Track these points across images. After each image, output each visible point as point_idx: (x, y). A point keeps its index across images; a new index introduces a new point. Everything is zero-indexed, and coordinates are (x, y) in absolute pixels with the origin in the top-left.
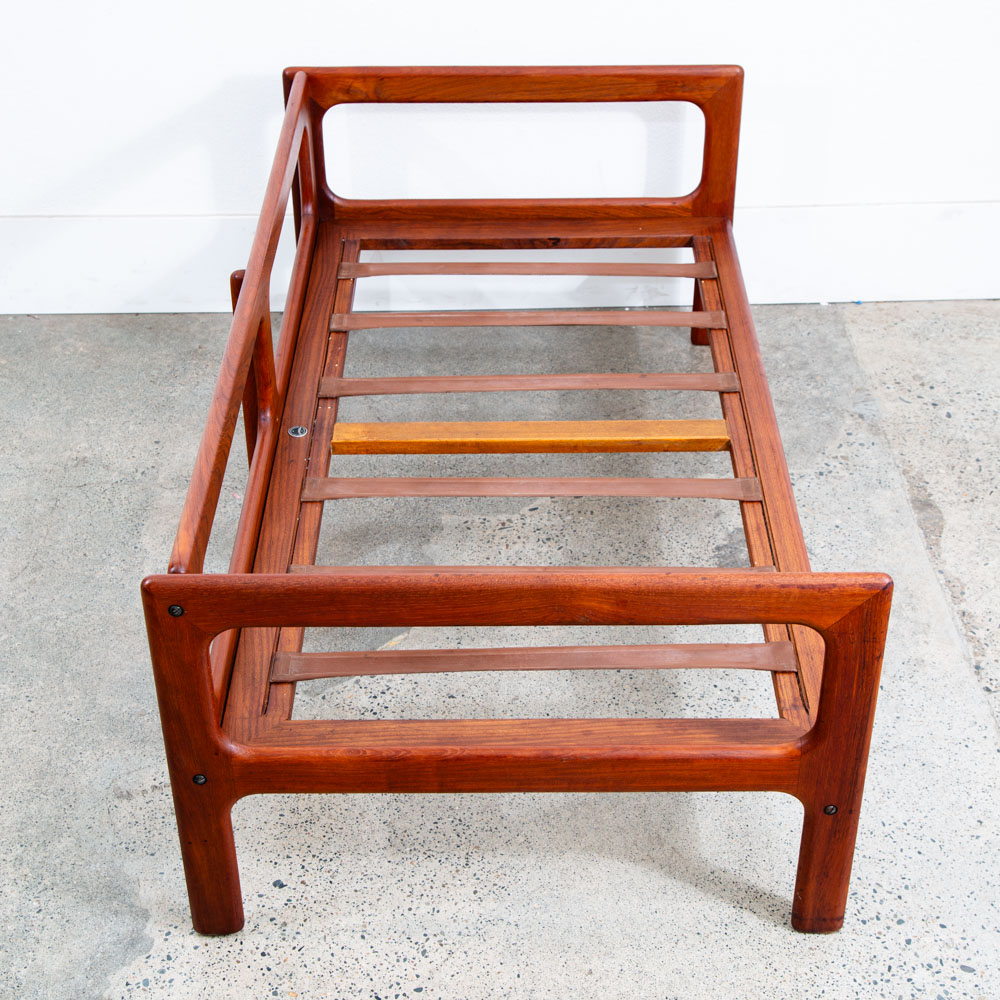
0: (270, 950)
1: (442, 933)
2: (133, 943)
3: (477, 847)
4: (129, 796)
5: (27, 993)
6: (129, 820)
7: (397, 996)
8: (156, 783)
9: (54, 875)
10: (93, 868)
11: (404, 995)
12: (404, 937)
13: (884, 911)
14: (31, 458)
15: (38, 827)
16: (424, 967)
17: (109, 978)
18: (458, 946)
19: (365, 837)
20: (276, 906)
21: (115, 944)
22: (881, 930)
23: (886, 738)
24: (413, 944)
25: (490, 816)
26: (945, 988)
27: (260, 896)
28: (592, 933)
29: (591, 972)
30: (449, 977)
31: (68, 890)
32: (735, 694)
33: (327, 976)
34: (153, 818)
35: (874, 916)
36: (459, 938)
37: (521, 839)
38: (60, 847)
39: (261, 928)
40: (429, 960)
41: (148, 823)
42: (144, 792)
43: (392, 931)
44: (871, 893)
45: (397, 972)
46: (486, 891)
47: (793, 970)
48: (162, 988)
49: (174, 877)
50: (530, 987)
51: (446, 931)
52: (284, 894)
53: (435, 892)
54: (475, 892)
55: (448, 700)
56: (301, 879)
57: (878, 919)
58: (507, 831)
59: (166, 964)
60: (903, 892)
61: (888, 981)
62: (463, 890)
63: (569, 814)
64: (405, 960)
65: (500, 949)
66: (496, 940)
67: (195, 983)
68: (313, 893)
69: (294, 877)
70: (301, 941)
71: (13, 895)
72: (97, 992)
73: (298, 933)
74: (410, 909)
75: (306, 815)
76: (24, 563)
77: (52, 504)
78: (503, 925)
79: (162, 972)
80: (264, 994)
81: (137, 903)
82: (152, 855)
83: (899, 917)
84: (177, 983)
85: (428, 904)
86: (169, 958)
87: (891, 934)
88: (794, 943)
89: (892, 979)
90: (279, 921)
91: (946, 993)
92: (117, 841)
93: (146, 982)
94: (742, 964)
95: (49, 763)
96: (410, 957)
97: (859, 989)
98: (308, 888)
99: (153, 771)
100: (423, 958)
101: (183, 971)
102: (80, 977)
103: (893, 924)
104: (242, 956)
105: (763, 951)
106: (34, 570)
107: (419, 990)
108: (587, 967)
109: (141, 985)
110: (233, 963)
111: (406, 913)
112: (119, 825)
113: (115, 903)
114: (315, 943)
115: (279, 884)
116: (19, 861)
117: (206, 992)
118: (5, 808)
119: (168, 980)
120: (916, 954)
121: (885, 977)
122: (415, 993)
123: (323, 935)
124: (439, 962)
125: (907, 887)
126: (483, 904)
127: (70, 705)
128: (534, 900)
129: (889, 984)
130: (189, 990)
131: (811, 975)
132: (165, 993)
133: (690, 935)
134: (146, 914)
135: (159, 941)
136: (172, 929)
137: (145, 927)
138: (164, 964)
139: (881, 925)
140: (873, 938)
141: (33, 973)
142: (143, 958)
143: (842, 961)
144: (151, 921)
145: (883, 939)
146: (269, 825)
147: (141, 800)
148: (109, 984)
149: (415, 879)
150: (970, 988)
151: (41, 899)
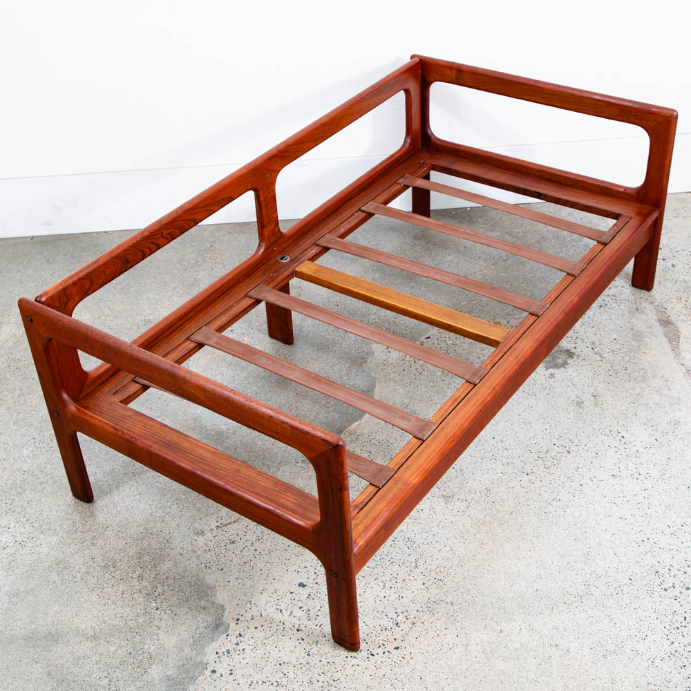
0: (302, 627)
1: (407, 611)
2: (217, 627)
3: (421, 555)
4: (203, 533)
5: (157, 662)
6: (205, 548)
7: (384, 653)
8: (218, 524)
9: (163, 586)
10: (186, 579)
11: (388, 652)
12: (383, 615)
13: (677, 582)
15: (150, 556)
16: (398, 634)
17: (206, 649)
18: (417, 619)
20: (301, 599)
21: (206, 627)
23: (664, 472)
24: (389, 619)
25: (426, 535)
27: (291, 593)
28: (499, 606)
29: (501, 631)
30: (414, 639)
31: (173, 595)
32: (567, 449)
34: (219, 546)
35: (671, 585)
36: (417, 614)
37: (448, 548)
38: (165, 567)
39: (294, 614)
40: (401, 628)
41: (216, 550)
42: (212, 530)
43: (375, 612)
44: (667, 570)
45: (382, 637)
47: (626, 623)
48: (239, 654)
49: (237, 584)
50: (465, 643)
51: (409, 610)
52: (305, 591)
53: (399, 585)
54: (424, 584)
56: (315, 581)
57: (674, 587)
58: (438, 544)
59: (240, 639)
60: (687, 569)
61: (685, 627)
62: (415, 583)
63: (475, 531)
64: (386, 629)
65: (443, 619)
66: (440, 614)
67: (258, 651)
69: (311, 580)
70: (320, 621)
71: (140, 599)
72: (199, 659)
73: (318, 616)
74: (385, 597)
78: (444, 604)
80: (302, 656)
81: (216, 601)
82: (222, 570)
83: (687, 585)
84: (248, 650)
85: (395, 593)
86: (240, 635)
87: (683, 597)
88: (624, 606)
89: (687, 625)
90: (305, 608)
92: (199, 562)
93: (228, 651)
94: (594, 621)
95: (151, 515)
96: (389, 628)
97: (668, 633)
98: (320, 587)
99: (216, 516)
100: (397, 628)
101: (250, 643)
102: (187, 650)
103: (684, 590)
104: (285, 632)
105: (606, 612)
107: (397, 648)
108: (499, 628)
109: (226, 654)
110: (280, 637)
111: (383, 599)
112: (199, 552)
113: (203, 602)
115: (302, 585)
116: (141, 577)
117: (266, 656)
118: (128, 544)
119: (241, 649)
121: (683, 624)
122: (395, 650)
124: (408, 629)
126: (429, 591)
128: (461, 587)
129: (686, 629)
130: (255, 655)
131: (637, 625)
132: (240, 658)
133: (560, 604)
134: (222, 608)
135: (233, 625)
136: (240, 617)
137: (223, 616)
138: (238, 639)
139: (676, 592)
140: (673, 600)
141: (158, 649)
142: (224, 636)
143: (656, 615)
144: (226, 612)
145: (679, 600)
146: (291, 547)
147: (210, 535)
148: (206, 653)
149: (386, 578)
151: (158, 601)
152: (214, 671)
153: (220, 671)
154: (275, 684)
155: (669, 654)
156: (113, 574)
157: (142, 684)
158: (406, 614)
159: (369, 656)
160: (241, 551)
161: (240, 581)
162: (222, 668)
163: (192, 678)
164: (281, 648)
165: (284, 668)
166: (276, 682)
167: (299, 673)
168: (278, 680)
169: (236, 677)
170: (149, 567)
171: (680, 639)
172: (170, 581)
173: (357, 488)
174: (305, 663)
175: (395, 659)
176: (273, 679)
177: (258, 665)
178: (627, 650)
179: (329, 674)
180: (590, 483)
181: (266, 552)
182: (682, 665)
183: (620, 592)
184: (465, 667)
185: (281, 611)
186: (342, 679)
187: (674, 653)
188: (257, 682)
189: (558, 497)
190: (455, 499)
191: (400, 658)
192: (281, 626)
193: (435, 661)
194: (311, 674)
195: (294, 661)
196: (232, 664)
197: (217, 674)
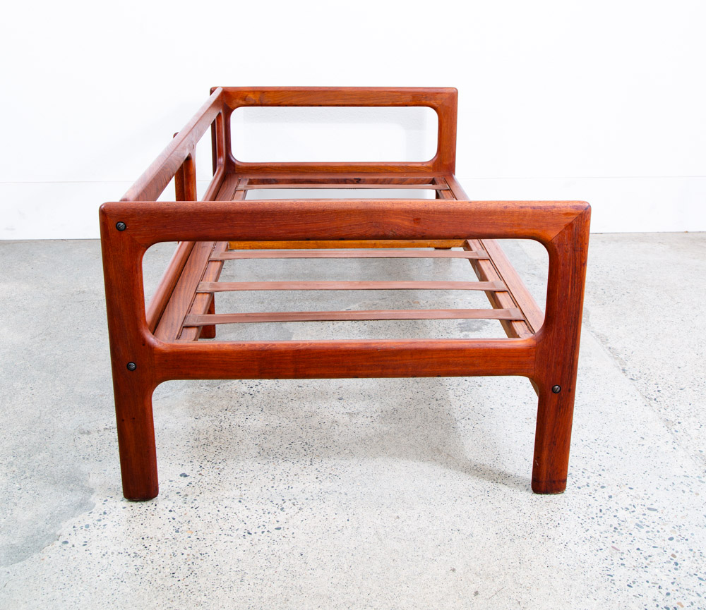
0: (176, 509)
1: (295, 499)
2: (81, 506)
3: (318, 456)
4: (89, 433)
6: (87, 444)
7: (263, 532)
8: (107, 427)
9: (32, 471)
10: (59, 467)
12: (268, 501)
13: (591, 482)
14: (53, 291)
15: (25, 448)
16: (282, 517)
17: (62, 524)
18: (305, 505)
19: (243, 452)
20: (181, 486)
21: (68, 506)
22: (591, 491)
24: (274, 505)
25: (326, 441)
26: (640, 519)
27: (171, 481)
28: (397, 497)
29: (398, 517)
30: (299, 522)
31: (40, 479)
33: (214, 522)
34: (103, 443)
35: (585, 484)
36: (306, 501)
37: (347, 451)
38: (39, 457)
39: (170, 498)
40: (285, 513)
42: (99, 431)
43: (260, 499)
44: (580, 472)
45: (263, 519)
46: (324, 477)
47: (536, 514)
48: (98, 529)
49: (113, 472)
50: (356, 526)
51: (297, 498)
52: (187, 480)
53: (289, 478)
54: (317, 478)
55: (298, 388)
56: (199, 473)
57: (588, 486)
58: (338, 448)
60: (601, 473)
61: (601, 517)
62: (308, 477)
65: (335, 506)
66: (332, 502)
67: (121, 526)
68: (207, 479)
69: (195, 472)
70: (196, 504)
72: (52, 531)
74: (273, 487)
75: (204, 442)
77: (62, 308)
78: (337, 494)
79: (100, 520)
80: (170, 532)
81: (87, 485)
82: (100, 461)
83: (602, 485)
84: (110, 525)
85: (284, 484)
86: (105, 513)
87: (598, 494)
89: (603, 516)
90: (183, 494)
91: (641, 522)
92: (77, 455)
93: (87, 526)
94: (501, 511)
95: (39, 418)
96: (272, 511)
97: (582, 522)
98: (204, 477)
99: (105, 421)
100: (281, 512)
101: (114, 520)
102: (41, 523)
103: (599, 488)
104: (156, 512)
105: (515, 504)
106: (46, 335)
107: (279, 529)
108: (396, 515)
109: (84, 528)
110: (149, 516)
111: (270, 489)
113: (72, 485)
114: (207, 505)
115: (184, 475)
116: (11, 464)
117: (128, 531)
119: (103, 525)
120: (616, 503)
121: (599, 515)
122: (276, 530)
123: (212, 500)
124: (293, 514)
125: (603, 470)
126: (322, 484)
128: (357, 482)
129: (602, 519)
130: (117, 530)
131: (548, 515)
132: (99, 532)
133: (464, 497)
134: (92, 491)
135: (99, 505)
136: (109, 498)
137: (90, 497)
138: (101, 516)
140: (587, 496)
141: (9, 522)
142: (87, 513)
143: (569, 508)
144: (95, 494)
145: (593, 496)
146: (179, 447)
147: (96, 435)
148: (62, 527)
149: (276, 472)
150: (656, 519)
151: (22, 483)
152: (66, 542)
153: (72, 540)
154: (133, 555)
155: (584, 539)
158: (293, 501)
159: (246, 534)
162: (77, 540)
163: (39, 547)
164: (148, 525)
165: (146, 543)
166: (135, 553)
167: (163, 547)
168: (137, 552)
169: (89, 548)
170: (23, 456)
171: (597, 527)
172: (41, 468)
173: (259, 405)
174: (171, 538)
175: (275, 537)
176: (131, 551)
177: (117, 539)
178: (538, 536)
179: (197, 549)
180: (501, 407)
182: (598, 548)
184: (354, 546)
186: (211, 553)
187: (589, 538)
188: (113, 553)
189: (468, 417)
190: (360, 416)
191: (281, 537)
192: (153, 507)
193: (320, 540)
194: (175, 548)
195: (159, 536)
196: (88, 537)
197: (68, 545)
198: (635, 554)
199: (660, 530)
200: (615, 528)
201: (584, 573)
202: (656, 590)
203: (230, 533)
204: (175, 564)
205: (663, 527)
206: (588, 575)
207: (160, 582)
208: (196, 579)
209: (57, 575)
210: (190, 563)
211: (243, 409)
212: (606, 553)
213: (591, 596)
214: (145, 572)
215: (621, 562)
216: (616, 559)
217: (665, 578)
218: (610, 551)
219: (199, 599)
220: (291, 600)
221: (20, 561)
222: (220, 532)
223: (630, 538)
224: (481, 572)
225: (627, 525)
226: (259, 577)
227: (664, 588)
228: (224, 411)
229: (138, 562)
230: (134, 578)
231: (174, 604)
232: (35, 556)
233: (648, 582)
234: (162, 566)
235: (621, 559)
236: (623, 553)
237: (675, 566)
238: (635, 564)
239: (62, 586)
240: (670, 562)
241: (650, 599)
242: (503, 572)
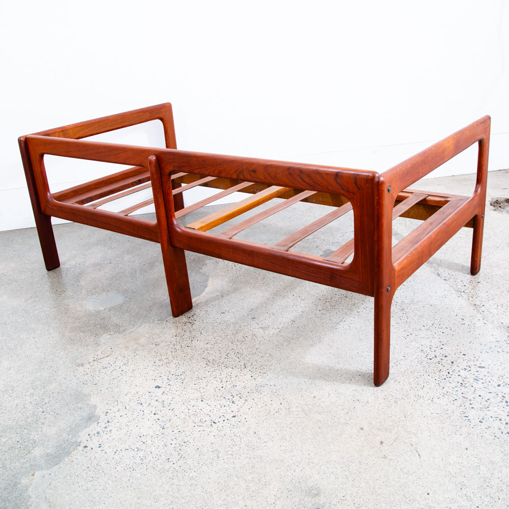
0: (158, 412)
1: (240, 394)
2: (90, 419)
3: (248, 361)
4: (82, 365)
5: (39, 445)
6: (83, 373)
7: (224, 421)
8: (95, 359)
9: (49, 398)
10: (68, 392)
12: (222, 398)
13: (437, 354)
15: (41, 381)
16: (234, 408)
17: (80, 434)
18: (249, 397)
19: (195, 365)
20: (157, 395)
21: (81, 420)
24: (227, 400)
25: (251, 349)
27: (150, 392)
30: (248, 409)
31: (57, 402)
33: (188, 418)
34: (94, 371)
35: (434, 356)
36: (248, 394)
37: (268, 355)
38: (52, 387)
39: (152, 405)
40: (236, 404)
41: (92, 373)
42: (89, 363)
43: (216, 397)
45: (221, 411)
46: (256, 375)
47: (407, 381)
48: (106, 434)
49: (107, 391)
50: (288, 407)
51: (242, 393)
52: (161, 390)
53: (232, 379)
54: (252, 377)
55: (222, 314)
56: (168, 384)
57: (436, 357)
58: (260, 353)
60: (442, 346)
61: (450, 377)
62: (246, 377)
63: (287, 344)
64: (224, 406)
65: (269, 395)
66: (266, 392)
67: (122, 430)
68: (175, 388)
69: (165, 383)
70: (172, 407)
72: (74, 440)
74: (222, 387)
75: (166, 361)
76: (31, 296)
78: (269, 386)
80: (158, 429)
81: (90, 403)
82: (96, 384)
83: (445, 355)
84: (114, 430)
85: (230, 384)
86: (108, 422)
87: (444, 361)
90: (160, 400)
91: (477, 377)
92: (78, 382)
93: (98, 433)
95: (45, 358)
96: (227, 405)
97: (439, 382)
98: (172, 387)
99: (93, 355)
100: (233, 404)
101: (116, 426)
102: (65, 435)
103: (443, 358)
104: (145, 416)
107: (234, 416)
108: (313, 395)
109: (96, 435)
110: (141, 420)
111: (221, 389)
112: (79, 376)
113: (80, 405)
114: (179, 406)
115: (158, 387)
116: (33, 394)
117: (129, 433)
119: (109, 430)
120: (458, 366)
121: (448, 376)
122: (233, 418)
123: (182, 403)
124: (241, 405)
125: (443, 345)
126: (256, 380)
127: (53, 337)
128: (280, 375)
130: (120, 433)
131: (415, 381)
132: (108, 436)
133: (356, 376)
134: (95, 407)
135: (103, 416)
136: (108, 411)
137: (95, 411)
138: (106, 424)
139: (438, 359)
140: (437, 364)
141: (41, 437)
142: (96, 423)
143: (427, 374)
144: (98, 409)
145: (441, 363)
146: (150, 367)
147: (88, 366)
148: (80, 436)
149: (222, 376)
150: (486, 373)
151: (44, 408)
152: (86, 447)
153: (90, 445)
154: (136, 449)
155: (443, 394)
156: (11, 395)
157: (25, 461)
158: (240, 395)
159: (212, 424)
160: (111, 372)
161: (110, 390)
162: (93, 444)
163: (67, 453)
164: (141, 427)
165: (143, 439)
166: (137, 448)
167: (156, 441)
168: (138, 447)
169: (104, 449)
170: (40, 388)
171: (449, 385)
172: (54, 395)
173: (198, 330)
174: (160, 434)
175: (233, 423)
176: (134, 447)
177: (122, 439)
178: (412, 396)
179: (180, 439)
180: (364, 310)
181: (131, 371)
182: (454, 399)
183: (398, 364)
184: (290, 422)
185: (141, 404)
186: (191, 441)
187: (446, 393)
188: (121, 450)
190: (270, 328)
191: (237, 422)
192: (142, 413)
193: (265, 421)
194: (165, 441)
195: (151, 433)
196: (101, 441)
197: (88, 448)
198: (478, 399)
199: (490, 380)
200: (461, 383)
201: (449, 418)
202: (498, 422)
203: (201, 424)
204: (168, 452)
205: (492, 378)
206: (452, 419)
207: (160, 467)
208: (185, 461)
209: (85, 471)
210: (178, 449)
211: (187, 334)
212: (460, 401)
213: (457, 433)
214: (148, 461)
215: (471, 406)
216: (467, 404)
217: (502, 413)
218: (462, 400)
219: (191, 475)
220: (256, 466)
221: (56, 464)
222: (194, 425)
223: (473, 389)
224: (381, 427)
225: (468, 380)
226: (229, 453)
227: (503, 420)
228: (175, 337)
229: (141, 454)
230: (141, 466)
231: (175, 481)
232: (66, 459)
233: (492, 417)
234: (159, 455)
235: (471, 404)
236: (470, 400)
237: (506, 404)
238: (481, 406)
239: (91, 479)
240: (502, 402)
241: (496, 429)
242: (395, 425)
